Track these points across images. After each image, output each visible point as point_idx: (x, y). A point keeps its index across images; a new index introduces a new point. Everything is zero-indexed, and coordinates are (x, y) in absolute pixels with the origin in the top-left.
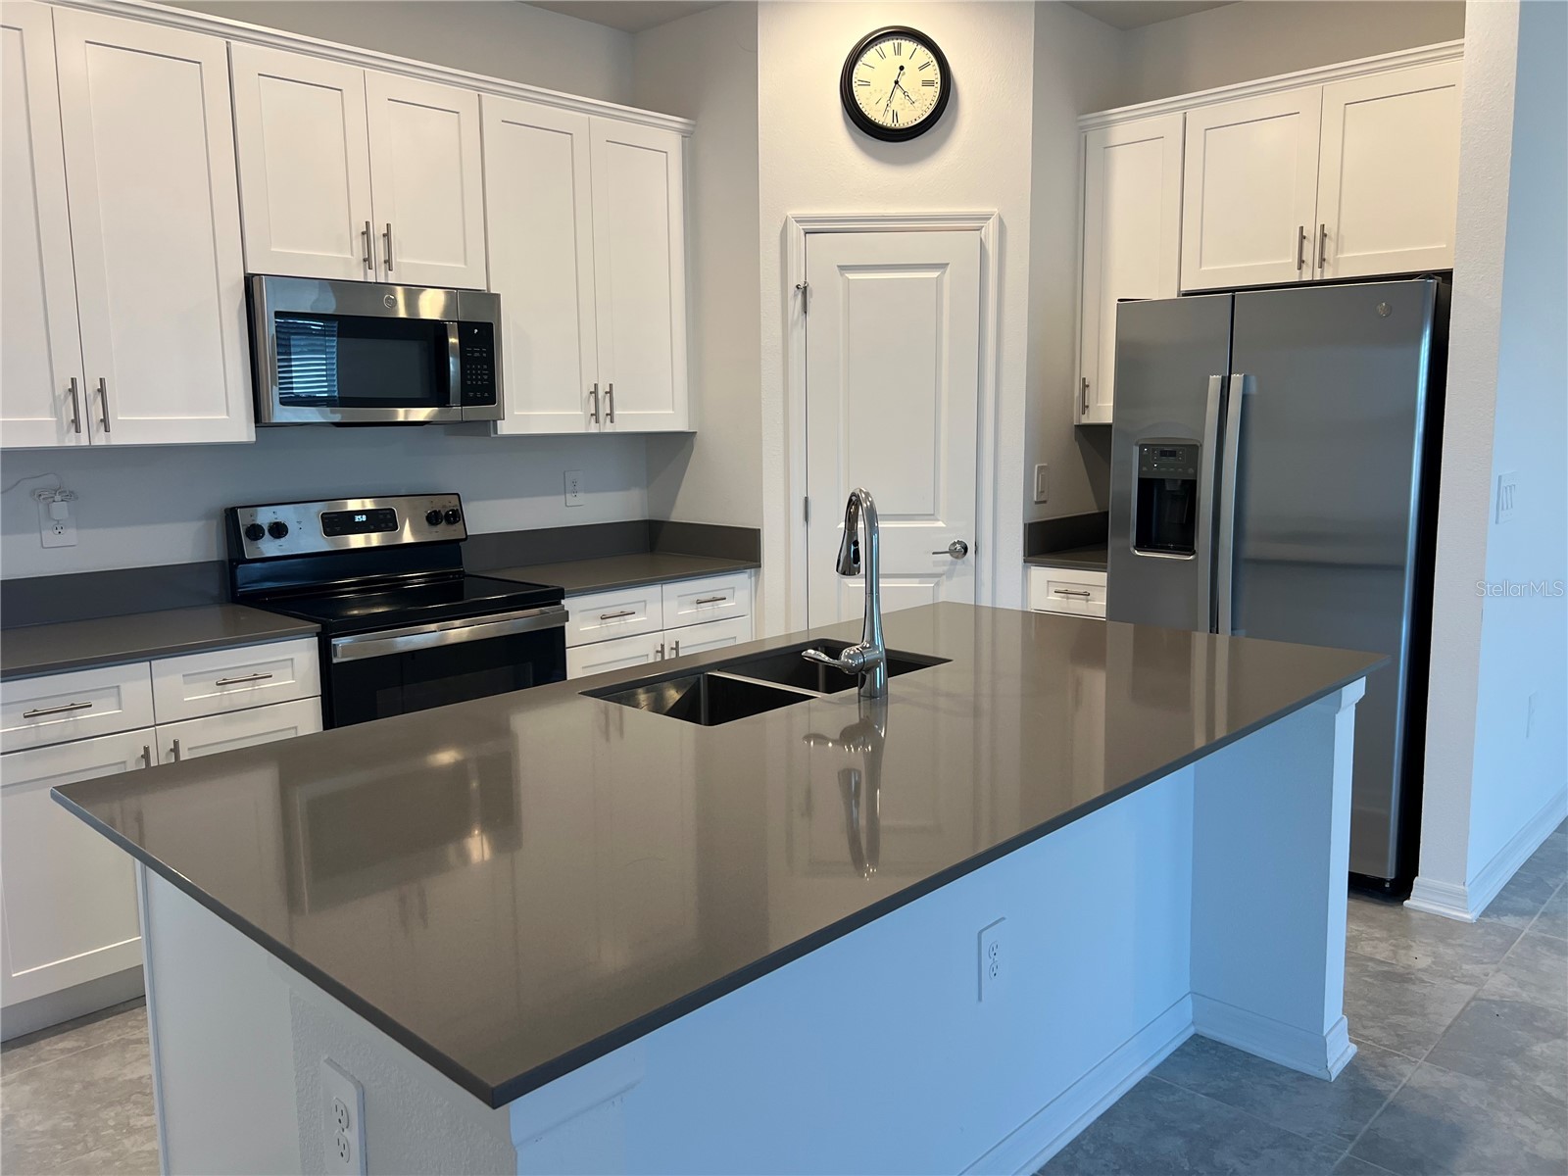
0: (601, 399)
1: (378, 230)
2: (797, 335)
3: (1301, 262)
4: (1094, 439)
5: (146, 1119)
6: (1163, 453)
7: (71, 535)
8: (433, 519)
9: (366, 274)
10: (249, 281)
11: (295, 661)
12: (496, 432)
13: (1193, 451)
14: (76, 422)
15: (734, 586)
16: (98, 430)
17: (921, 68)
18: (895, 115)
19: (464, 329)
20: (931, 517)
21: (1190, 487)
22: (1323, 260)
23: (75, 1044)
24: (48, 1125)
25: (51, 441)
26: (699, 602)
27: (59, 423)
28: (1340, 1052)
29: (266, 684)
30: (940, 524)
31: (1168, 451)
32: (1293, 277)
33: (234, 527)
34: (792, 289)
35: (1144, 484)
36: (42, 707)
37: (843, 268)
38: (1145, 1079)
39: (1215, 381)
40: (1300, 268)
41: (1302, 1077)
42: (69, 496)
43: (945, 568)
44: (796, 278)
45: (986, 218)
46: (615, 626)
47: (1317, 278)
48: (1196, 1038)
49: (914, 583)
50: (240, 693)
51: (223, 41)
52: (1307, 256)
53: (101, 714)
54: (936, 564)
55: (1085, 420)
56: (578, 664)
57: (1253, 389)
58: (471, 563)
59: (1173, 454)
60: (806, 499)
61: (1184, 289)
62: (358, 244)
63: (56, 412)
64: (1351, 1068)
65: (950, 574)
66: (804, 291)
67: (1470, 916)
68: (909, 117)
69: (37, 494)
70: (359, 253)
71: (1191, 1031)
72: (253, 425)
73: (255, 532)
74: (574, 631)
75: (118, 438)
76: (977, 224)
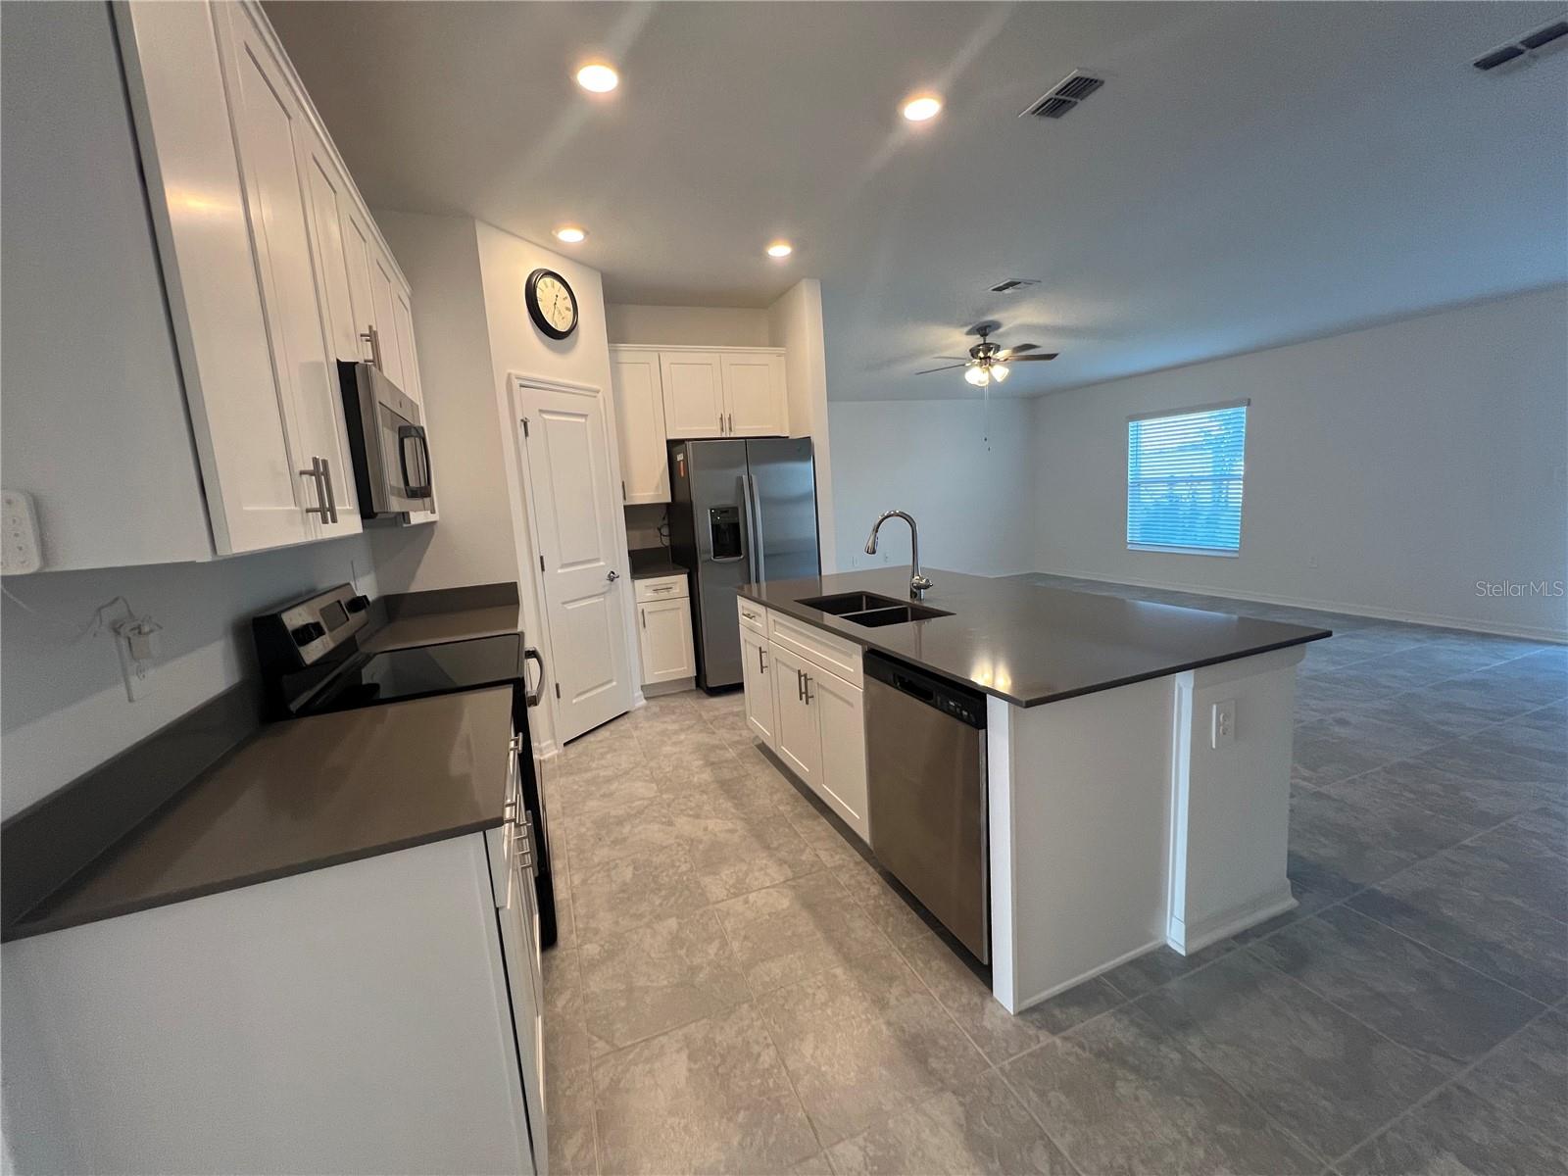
2: (523, 447)
3: (722, 429)
6: (722, 512)
8: (353, 607)
10: (349, 368)
12: (409, 522)
13: (735, 510)
17: (565, 299)
18: (556, 323)
20: (598, 559)
21: (736, 526)
22: (730, 429)
30: (602, 563)
34: (519, 422)
37: (540, 411)
39: (745, 478)
40: (721, 432)
42: (151, 624)
43: (607, 588)
44: (519, 417)
45: (598, 392)
49: (596, 600)
52: (725, 427)
54: (601, 587)
59: (726, 512)
60: (541, 557)
65: (609, 591)
66: (525, 423)
68: (562, 326)
69: (116, 630)
70: (362, 353)
72: (360, 515)
73: (302, 637)
76: (594, 394)
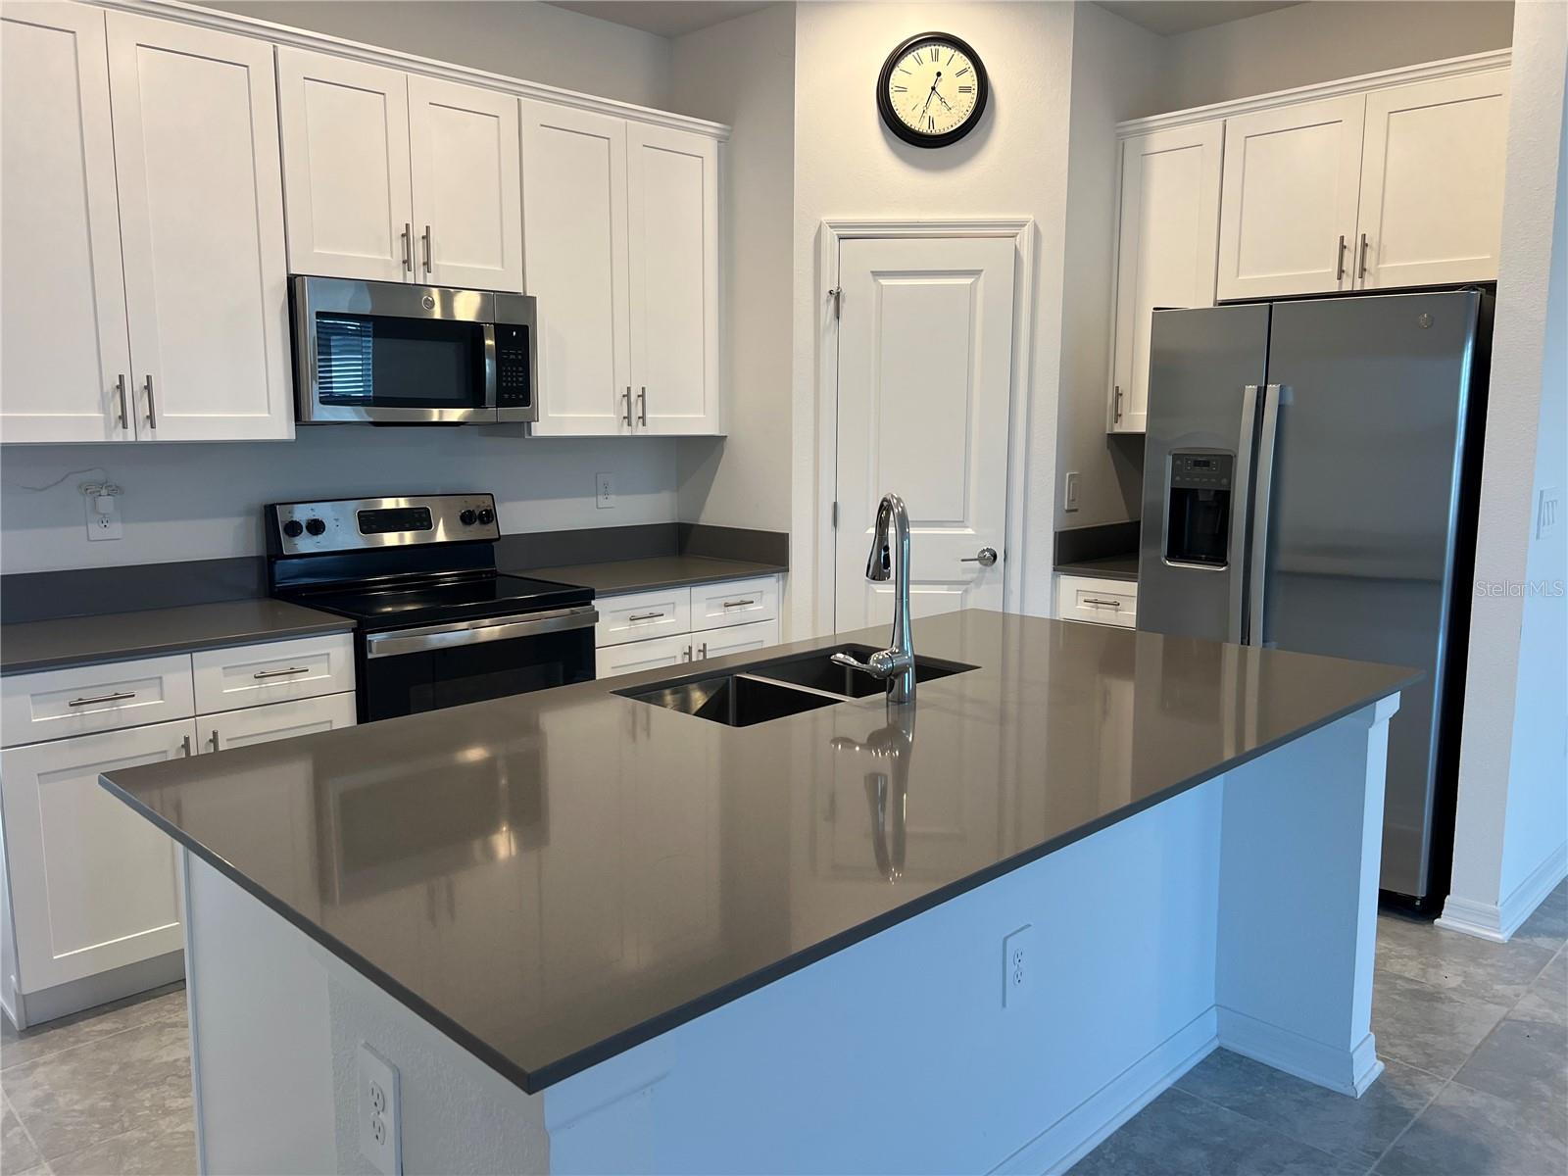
0: (634, 402)
1: (418, 232)
2: (829, 341)
3: (1341, 272)
4: (1127, 448)
5: (181, 1101)
6: (1197, 463)
7: (116, 529)
8: (467, 518)
9: (405, 276)
10: (292, 281)
11: (331, 656)
12: (530, 434)
13: (1227, 461)
14: (123, 418)
15: (762, 590)
16: (144, 426)
17: (959, 74)
18: (931, 121)
19: (501, 331)
20: (961, 523)
21: (1223, 498)
22: (1363, 270)
23: (114, 1026)
24: (88, 1103)
25: (100, 437)
26: (727, 605)
27: (107, 421)
28: (1366, 1069)
29: (302, 678)
30: (969, 531)
31: (1202, 462)
32: (1333, 287)
33: (273, 523)
34: (824, 294)
35: (1178, 495)
36: (86, 695)
37: (875, 273)
38: (1168, 1089)
39: (1251, 391)
40: (1340, 278)
41: (1328, 1093)
42: (115, 490)
43: (975, 576)
44: (829, 284)
45: (1021, 225)
46: (644, 628)
47: (1358, 288)
48: (1220, 1051)
49: (942, 590)
50: (277, 687)
51: (271, 45)
52: (1348, 265)
53: (144, 703)
54: (965, 571)
55: (1118, 429)
56: (608, 663)
57: (1290, 400)
58: (503, 563)
59: (1206, 464)
60: (835, 504)
61: (1220, 298)
62: (398, 246)
63: (104, 408)
64: (1378, 1085)
65: (978, 582)
66: (837, 296)
67: (1502, 936)
68: (945, 124)
69: (85, 488)
70: (399, 254)
71: (1216, 1044)
72: (294, 423)
73: (293, 529)
74: (604, 632)
75: (164, 434)
76: (1012, 231)
